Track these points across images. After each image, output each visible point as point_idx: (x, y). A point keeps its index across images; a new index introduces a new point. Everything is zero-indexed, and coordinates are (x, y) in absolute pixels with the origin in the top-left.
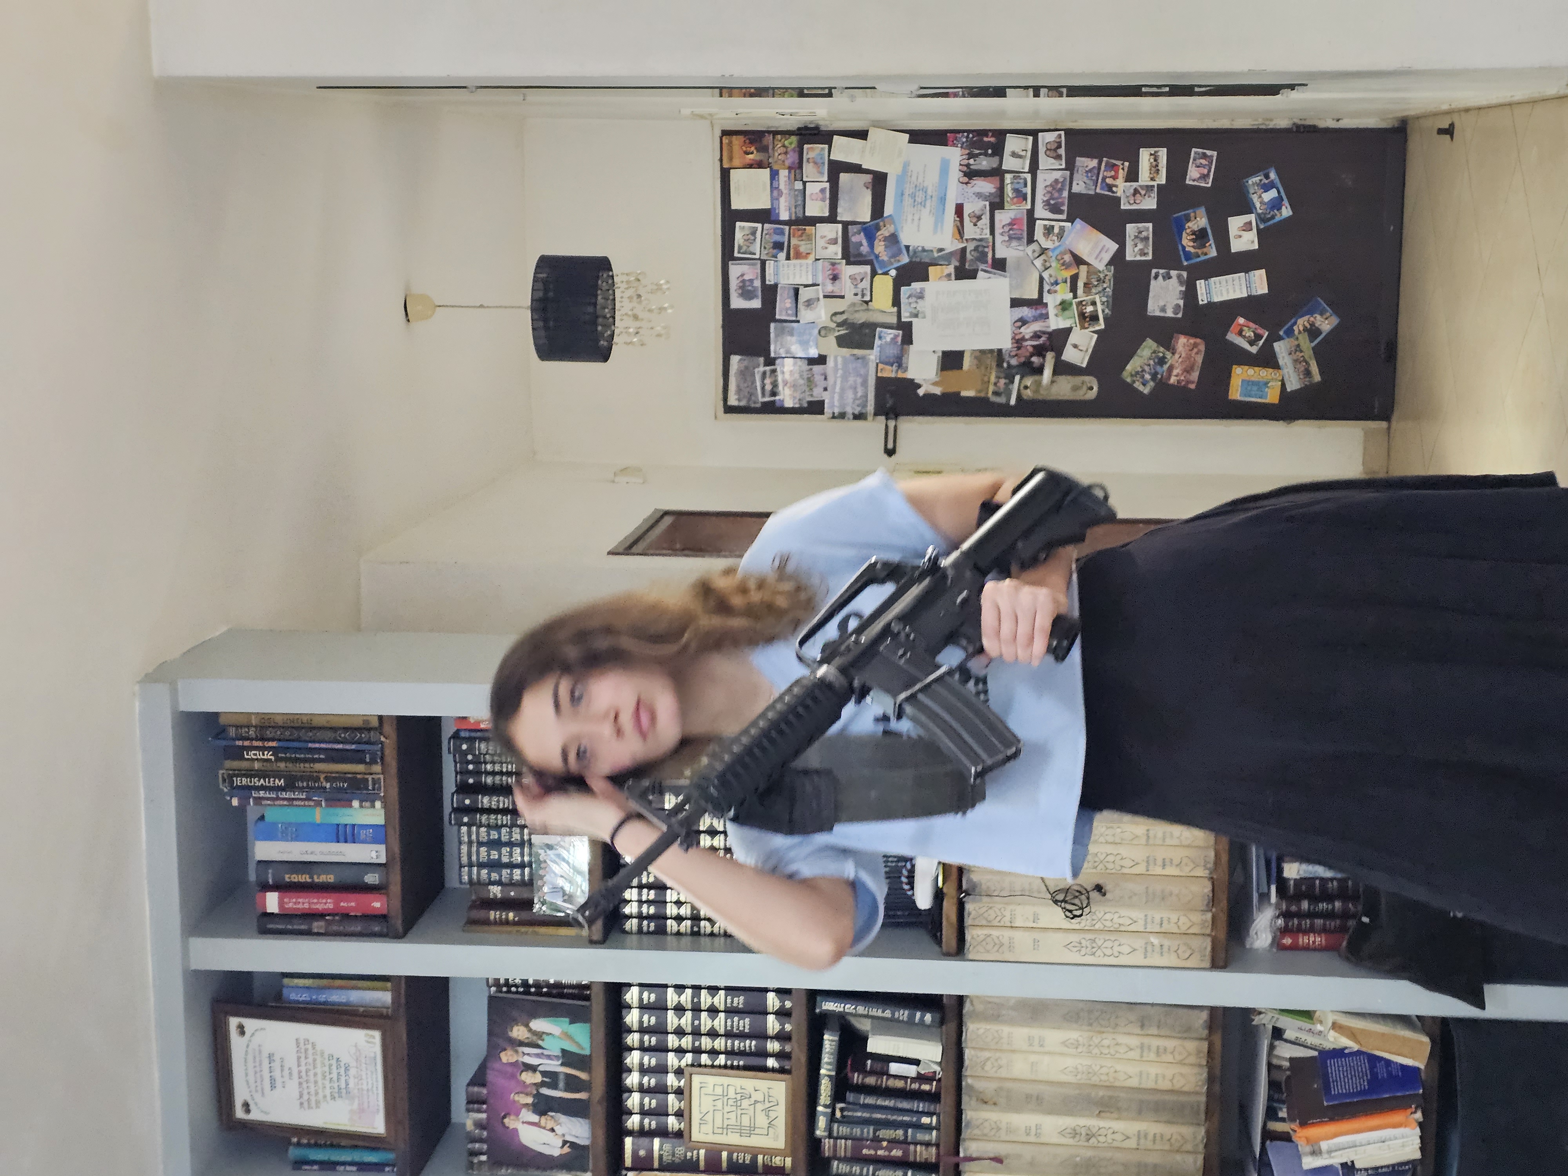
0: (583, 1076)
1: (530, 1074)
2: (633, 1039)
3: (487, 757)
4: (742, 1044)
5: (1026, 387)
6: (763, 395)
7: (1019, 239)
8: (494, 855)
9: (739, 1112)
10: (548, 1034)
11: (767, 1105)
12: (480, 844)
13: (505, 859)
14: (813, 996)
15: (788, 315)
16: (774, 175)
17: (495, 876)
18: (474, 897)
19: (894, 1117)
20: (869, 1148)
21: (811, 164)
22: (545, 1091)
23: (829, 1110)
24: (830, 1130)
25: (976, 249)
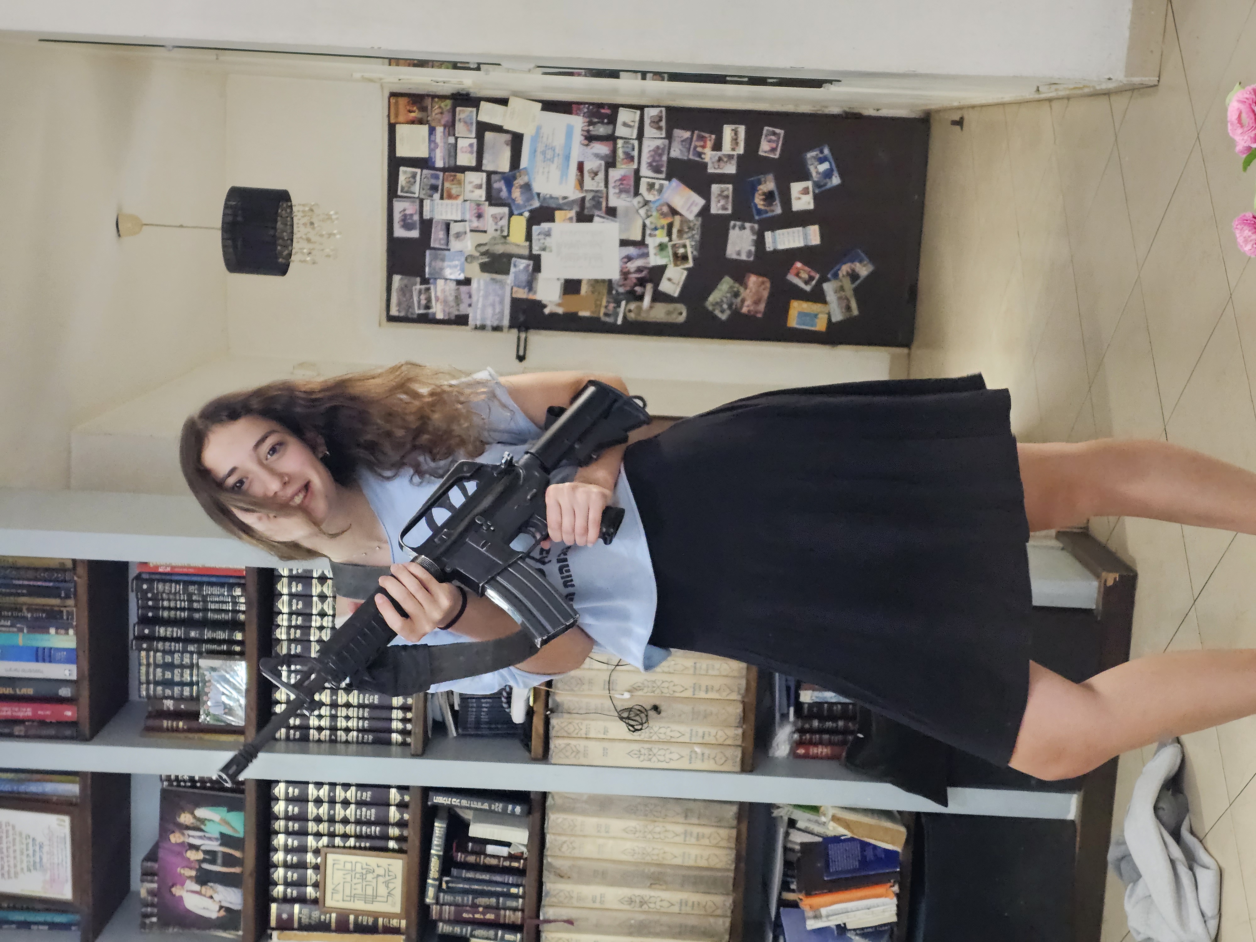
0: (238, 854)
1: (194, 852)
2: (280, 825)
3: (164, 596)
4: (369, 830)
5: (630, 311)
6: (419, 308)
7: (627, 191)
8: (168, 675)
9: (365, 883)
10: (209, 820)
11: (387, 878)
12: (157, 666)
13: (177, 679)
14: (426, 791)
15: (441, 245)
16: (432, 130)
17: (168, 692)
18: (150, 709)
19: (489, 888)
20: (467, 912)
21: (462, 124)
22: (206, 866)
23: (437, 883)
24: (437, 898)
25: (593, 198)
